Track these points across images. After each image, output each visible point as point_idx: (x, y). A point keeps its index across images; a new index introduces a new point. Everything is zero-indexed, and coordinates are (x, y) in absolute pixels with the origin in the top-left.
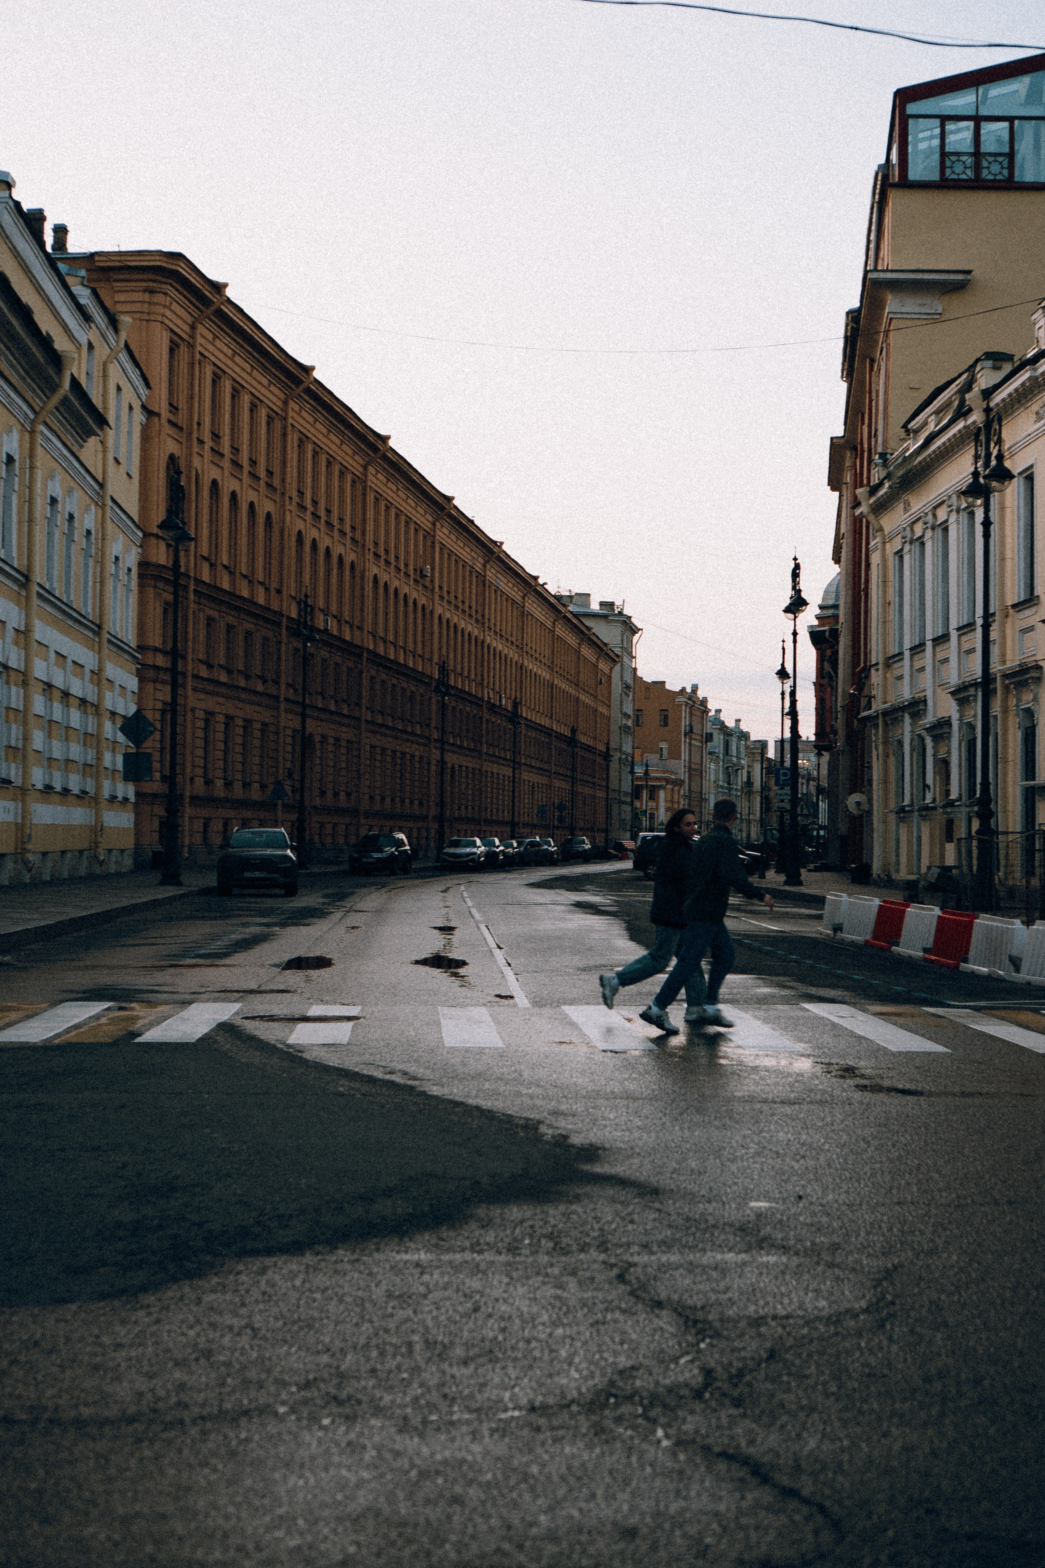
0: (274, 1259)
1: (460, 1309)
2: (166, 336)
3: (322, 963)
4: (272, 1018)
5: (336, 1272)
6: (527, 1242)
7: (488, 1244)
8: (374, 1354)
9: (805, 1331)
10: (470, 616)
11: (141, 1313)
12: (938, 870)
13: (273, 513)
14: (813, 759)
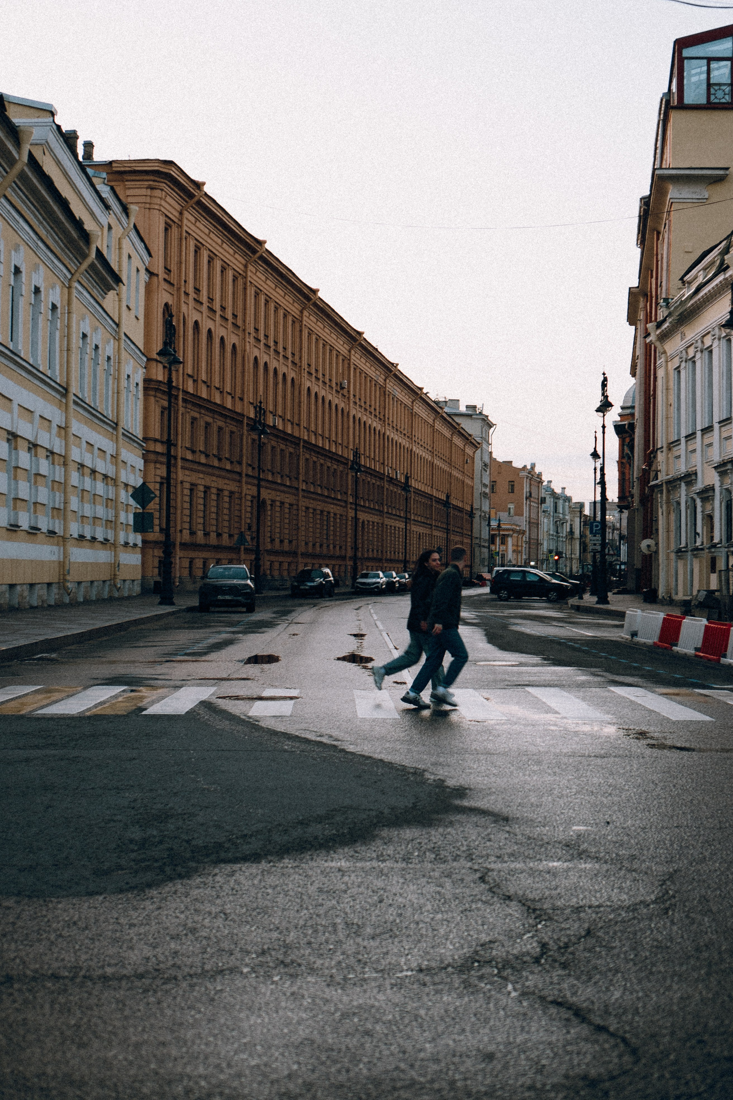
0: (239, 865)
1: (369, 900)
2: (163, 219)
3: (272, 659)
4: (237, 698)
5: (283, 874)
6: (416, 854)
7: (389, 856)
8: (310, 932)
9: (612, 916)
10: (375, 416)
11: (148, 903)
12: (705, 593)
13: (237, 344)
14: (617, 515)
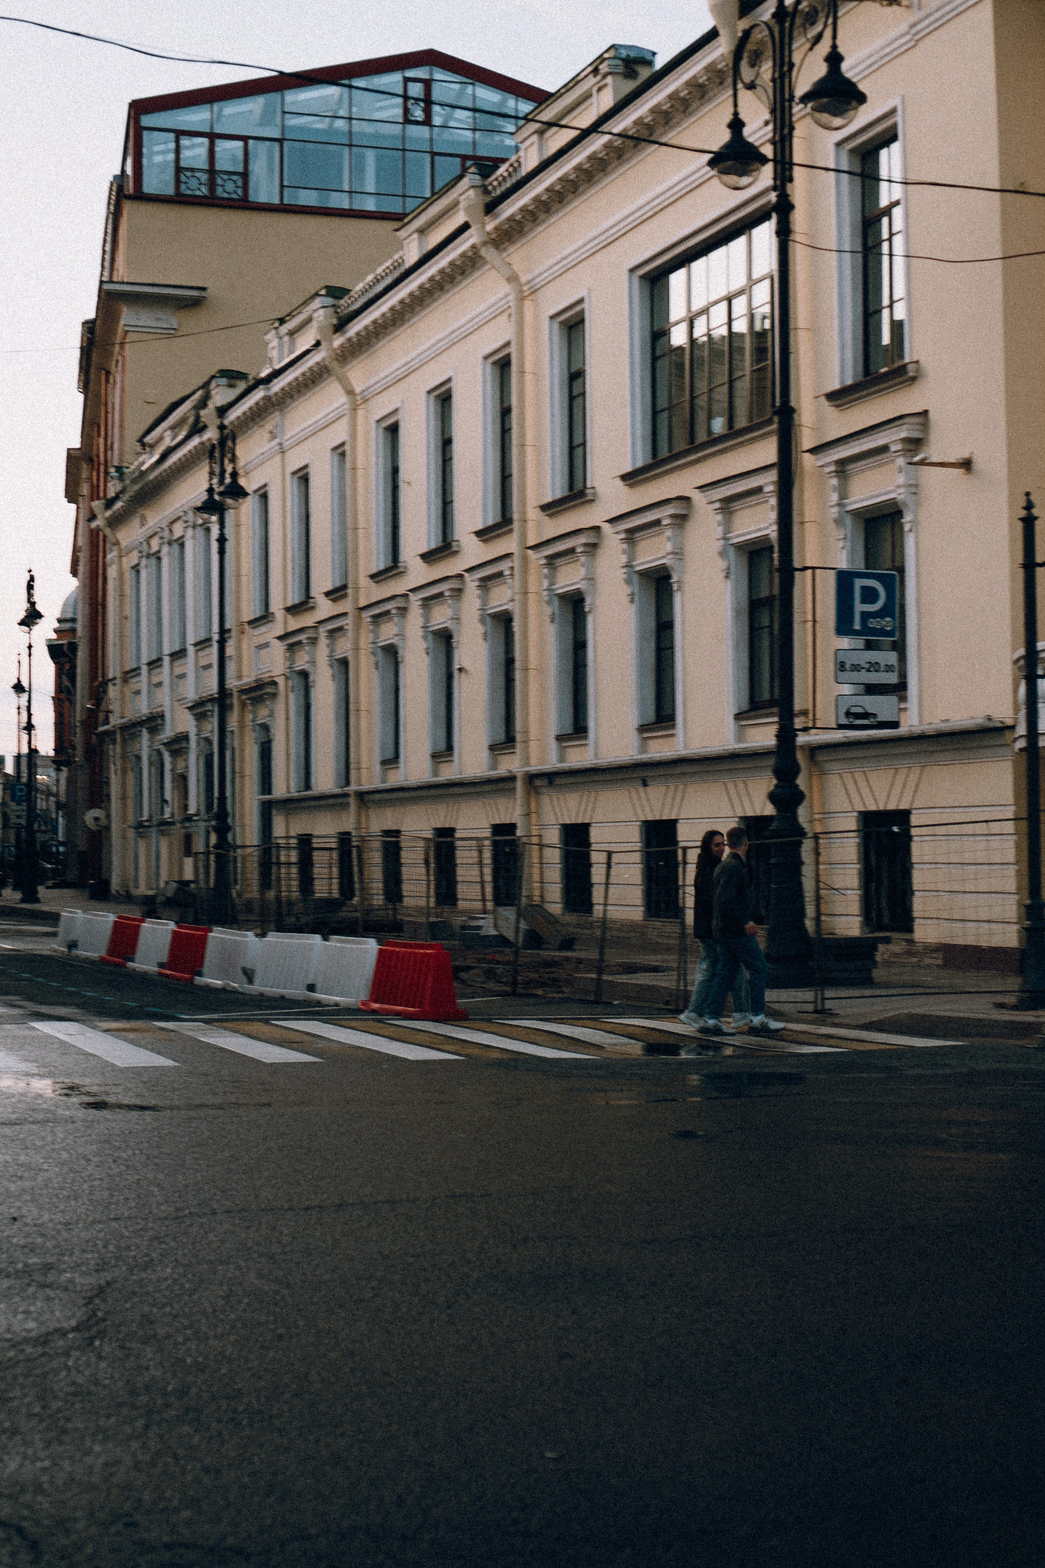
9: (11, 1353)
12: (175, 885)
14: (53, 774)
